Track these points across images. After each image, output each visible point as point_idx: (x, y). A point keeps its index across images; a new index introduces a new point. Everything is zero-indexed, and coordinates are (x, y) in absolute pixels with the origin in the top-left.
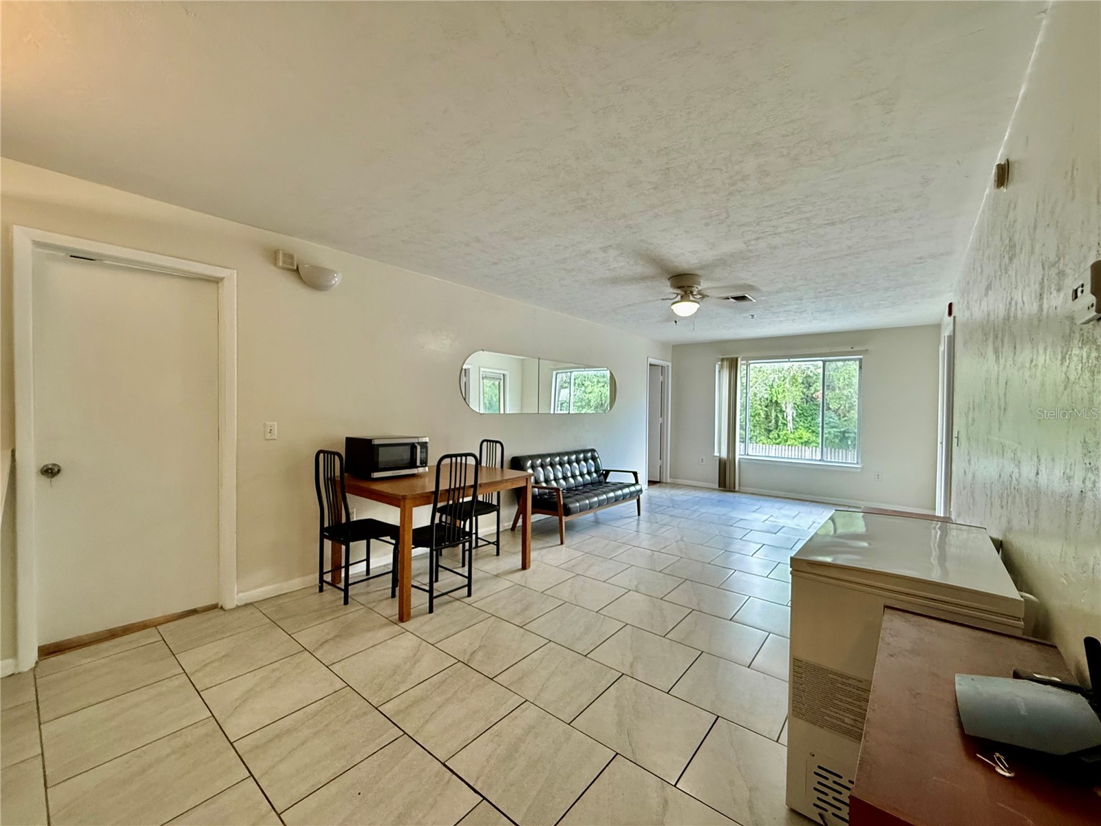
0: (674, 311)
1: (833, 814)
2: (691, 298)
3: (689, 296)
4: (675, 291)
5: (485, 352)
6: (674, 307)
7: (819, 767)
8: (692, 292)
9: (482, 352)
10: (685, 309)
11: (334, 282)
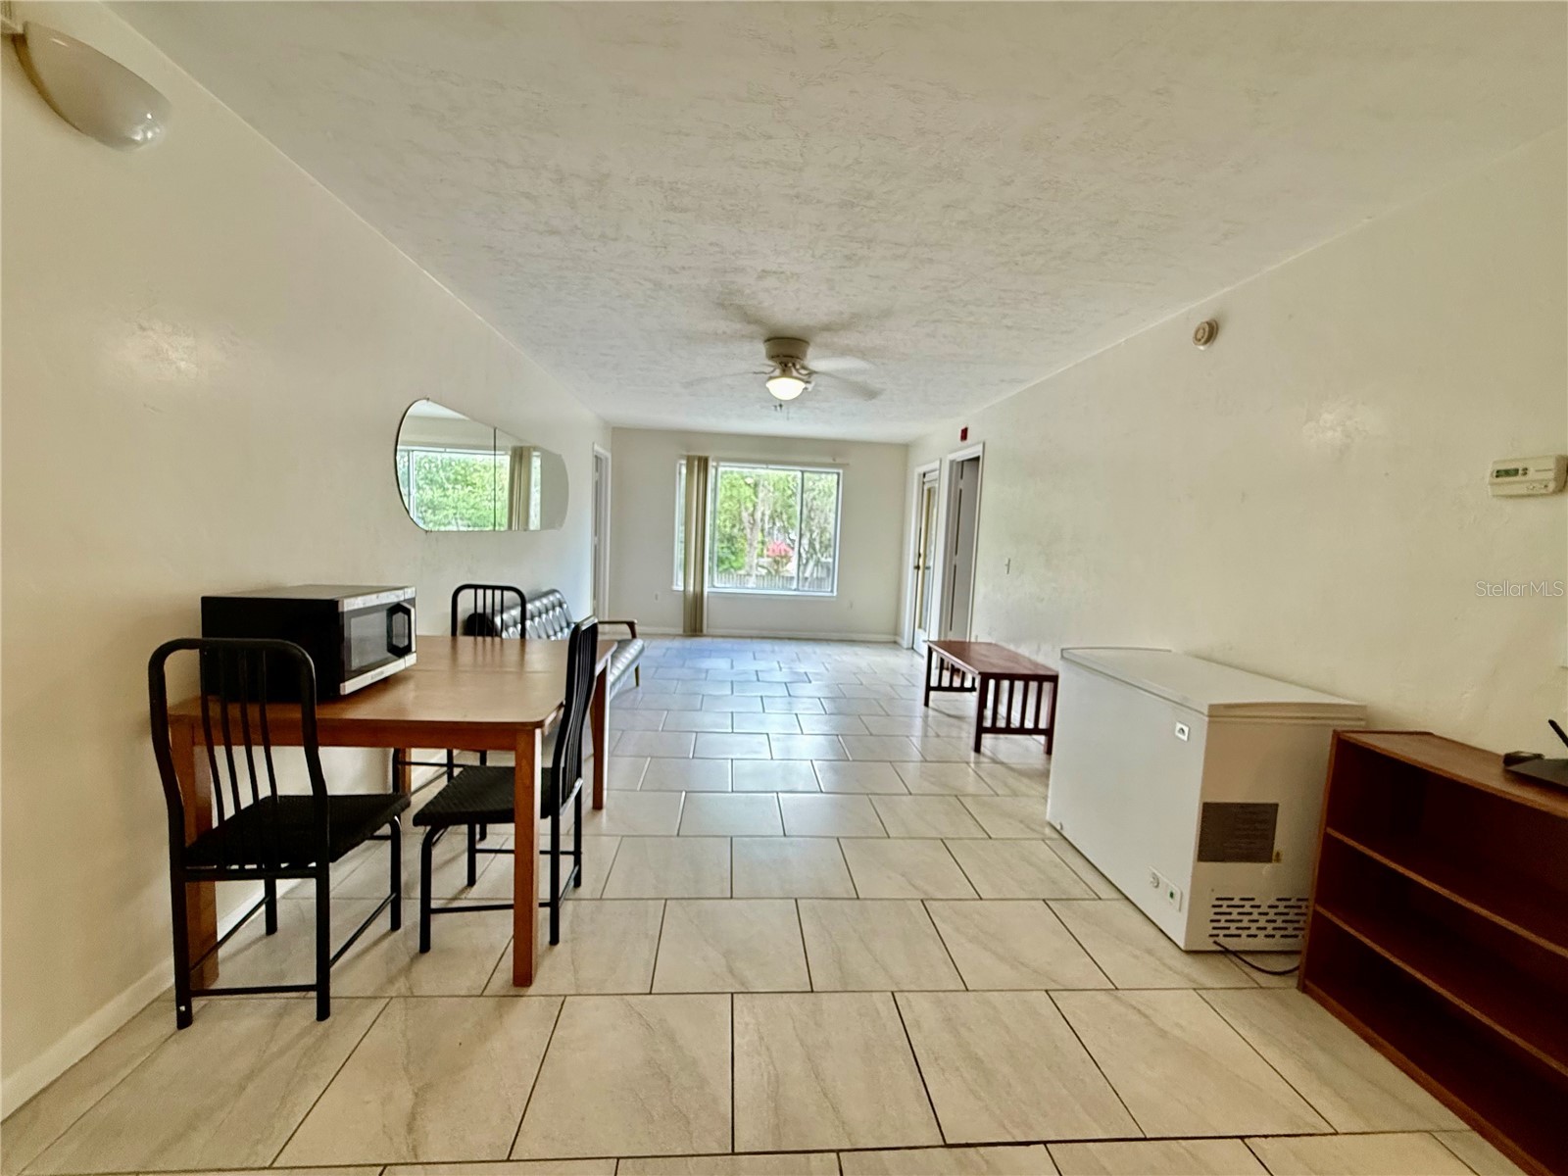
0: (771, 391)
1: (1225, 936)
2: (795, 373)
3: (791, 372)
4: (771, 363)
5: (430, 403)
6: (771, 385)
7: (1218, 899)
8: (794, 365)
9: (425, 401)
10: (786, 388)
11: (138, 138)
